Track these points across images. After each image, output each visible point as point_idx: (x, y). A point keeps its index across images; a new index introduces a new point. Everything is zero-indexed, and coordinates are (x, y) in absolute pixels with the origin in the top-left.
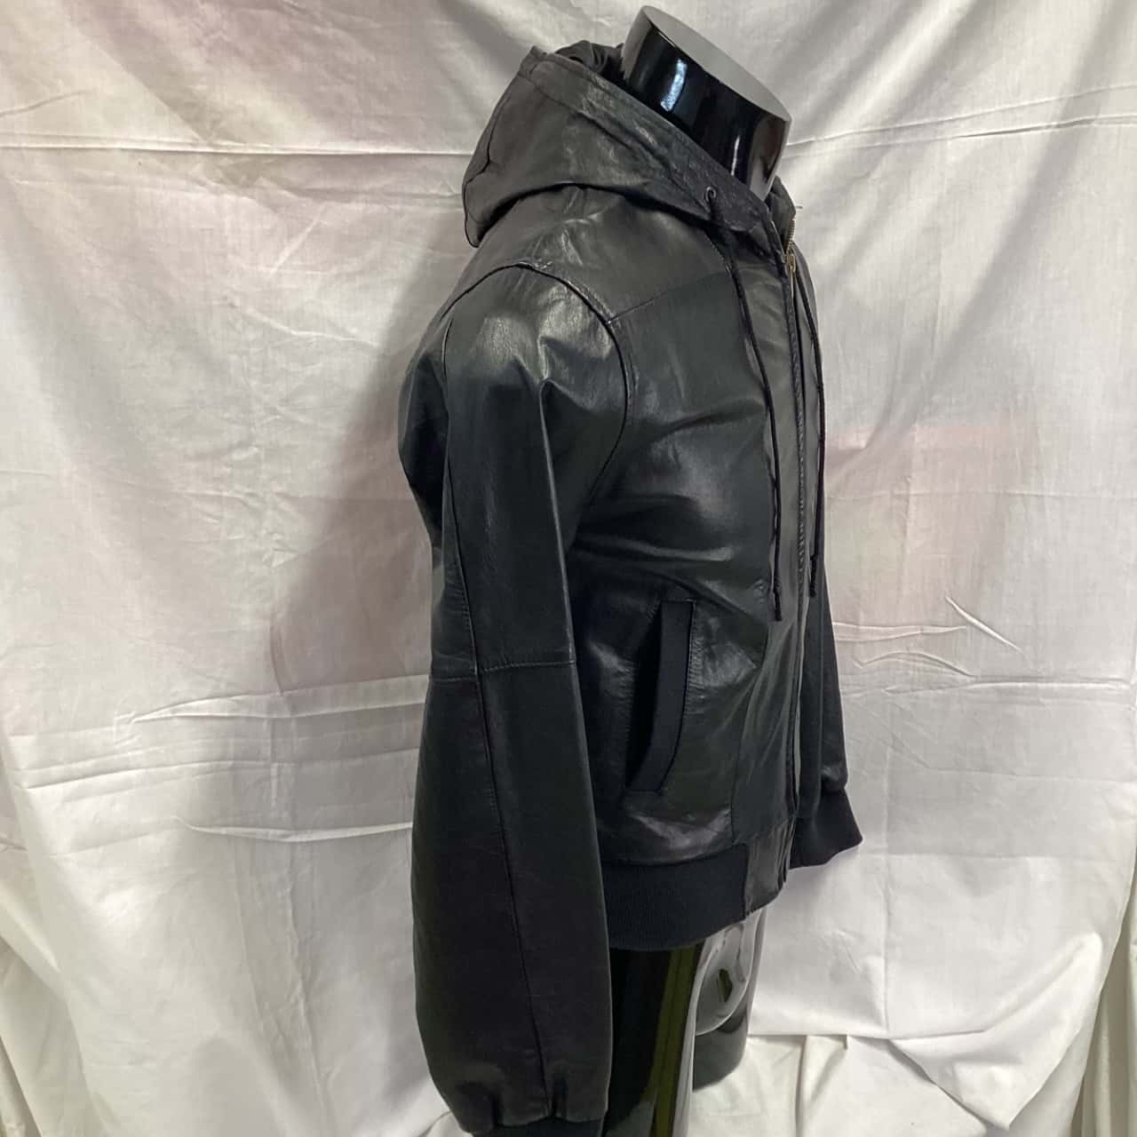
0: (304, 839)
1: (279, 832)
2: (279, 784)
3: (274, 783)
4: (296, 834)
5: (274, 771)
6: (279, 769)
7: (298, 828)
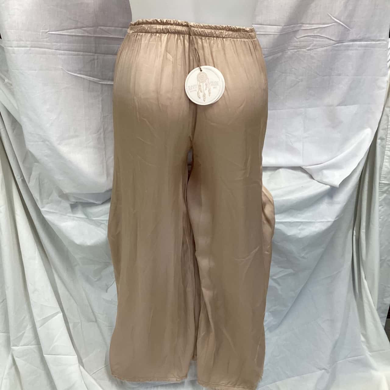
0: (106, 83)
1: (98, 80)
2: (98, 62)
3: (96, 61)
4: (103, 81)
5: (96, 57)
6: (97, 56)
7: (104, 79)
